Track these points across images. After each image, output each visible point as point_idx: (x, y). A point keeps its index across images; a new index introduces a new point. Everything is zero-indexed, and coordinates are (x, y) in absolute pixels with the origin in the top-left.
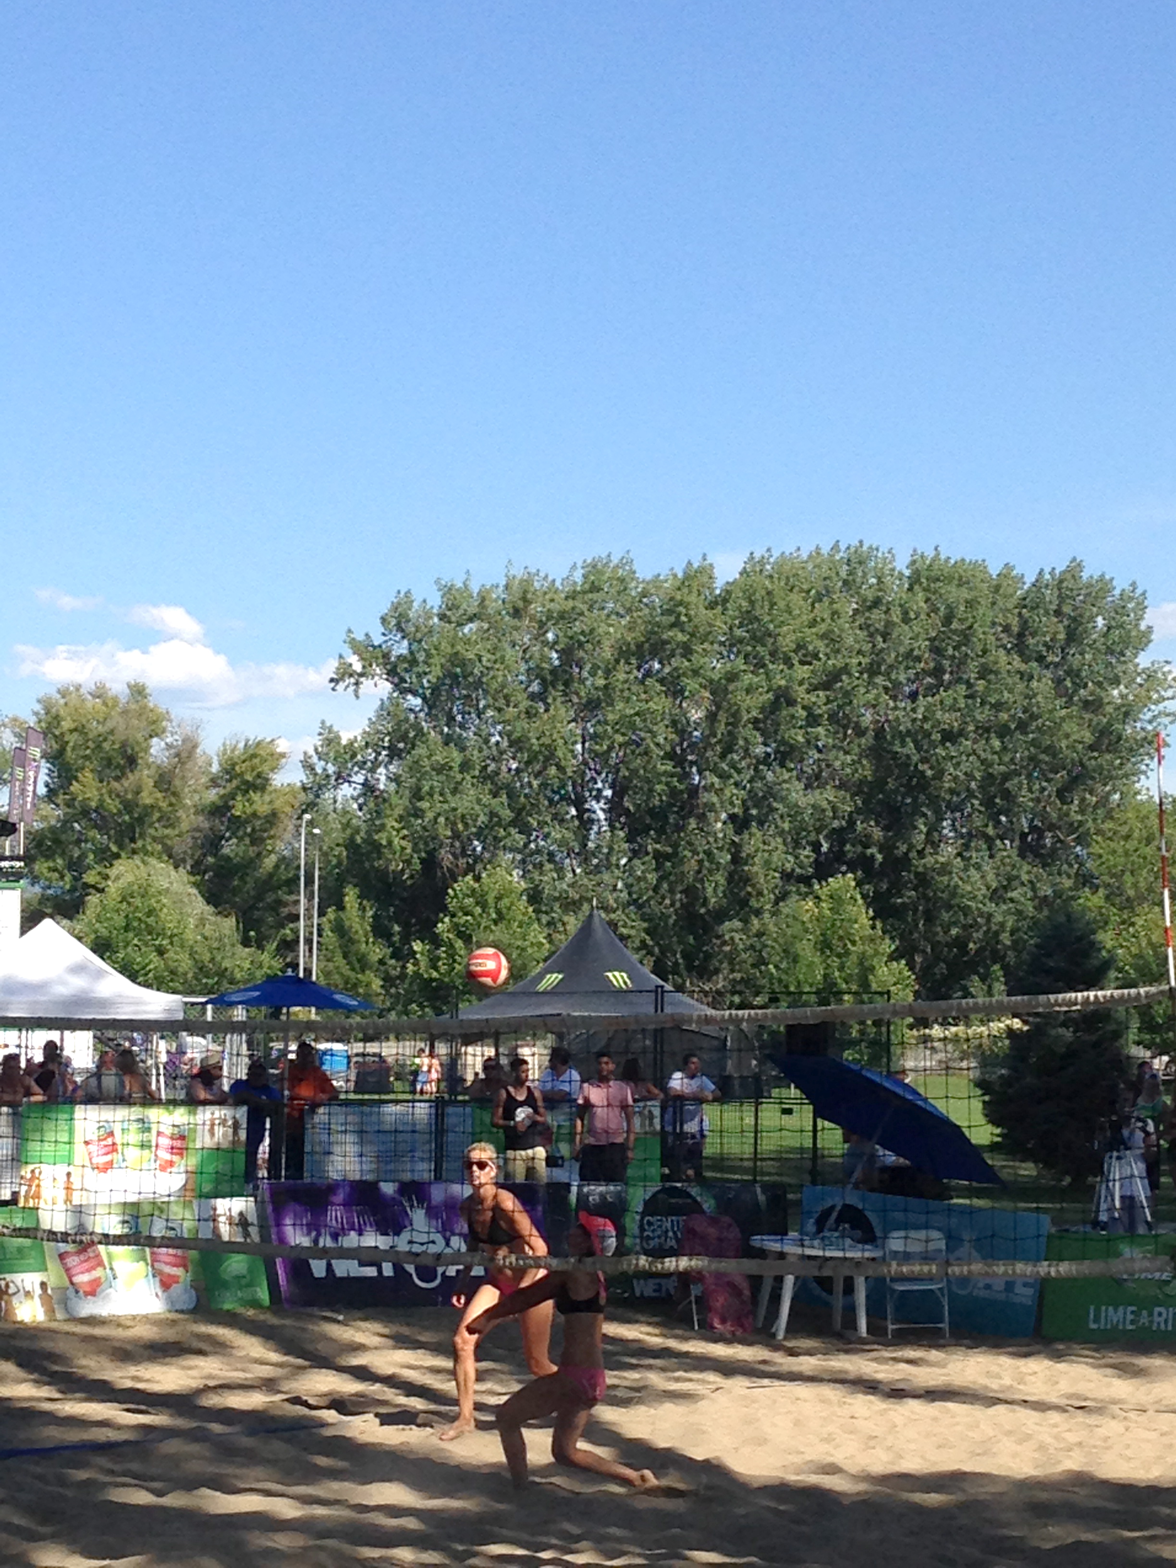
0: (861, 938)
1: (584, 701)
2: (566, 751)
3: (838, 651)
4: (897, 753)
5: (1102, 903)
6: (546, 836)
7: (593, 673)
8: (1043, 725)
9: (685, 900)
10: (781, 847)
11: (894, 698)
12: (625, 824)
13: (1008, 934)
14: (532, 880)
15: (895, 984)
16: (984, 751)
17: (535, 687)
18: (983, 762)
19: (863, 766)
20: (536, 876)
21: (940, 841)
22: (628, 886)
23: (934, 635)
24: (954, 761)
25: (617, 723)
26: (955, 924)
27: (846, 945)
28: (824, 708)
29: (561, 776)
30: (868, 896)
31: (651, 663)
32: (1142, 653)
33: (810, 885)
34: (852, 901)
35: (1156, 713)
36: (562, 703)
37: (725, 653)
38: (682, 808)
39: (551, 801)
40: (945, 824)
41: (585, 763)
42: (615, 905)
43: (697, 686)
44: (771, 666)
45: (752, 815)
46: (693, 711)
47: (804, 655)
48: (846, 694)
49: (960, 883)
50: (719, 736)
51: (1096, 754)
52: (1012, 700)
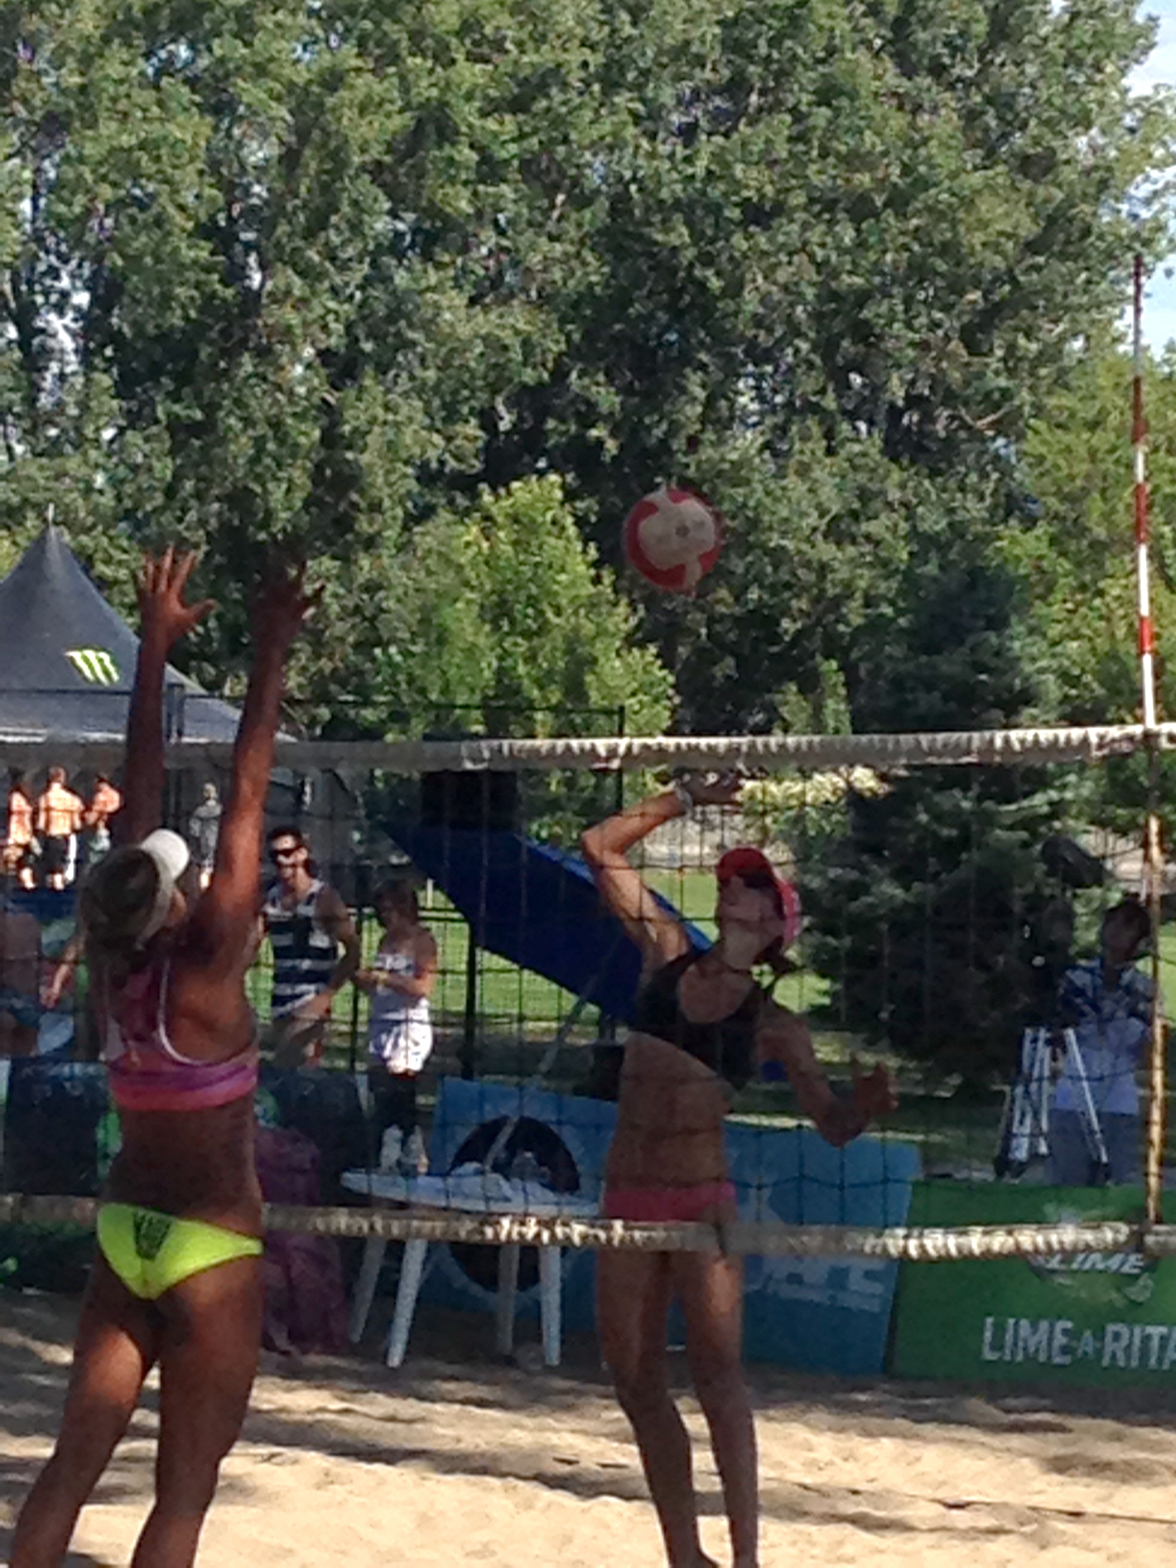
0: (572, 601)
1: (38, 116)
3: (542, 38)
4: (653, 242)
5: (1044, 548)
7: (57, 63)
8: (939, 201)
9: (227, 515)
10: (420, 417)
11: (651, 135)
12: (113, 359)
15: (633, 694)
16: (823, 245)
18: (822, 267)
19: (584, 264)
21: (731, 419)
22: (115, 482)
23: (730, 14)
24: (764, 263)
25: (102, 163)
26: (757, 580)
27: (541, 613)
28: (511, 146)
30: (588, 522)
31: (172, 47)
32: (1136, 67)
33: (475, 496)
34: (555, 530)
35: (1159, 186)
37: (320, 32)
38: (225, 334)
40: (741, 385)
41: (39, 239)
42: (90, 520)
43: (263, 96)
44: (410, 62)
45: (364, 353)
46: (254, 145)
47: (477, 43)
48: (557, 121)
49: (768, 501)
50: (303, 195)
51: (1041, 260)
52: (880, 148)
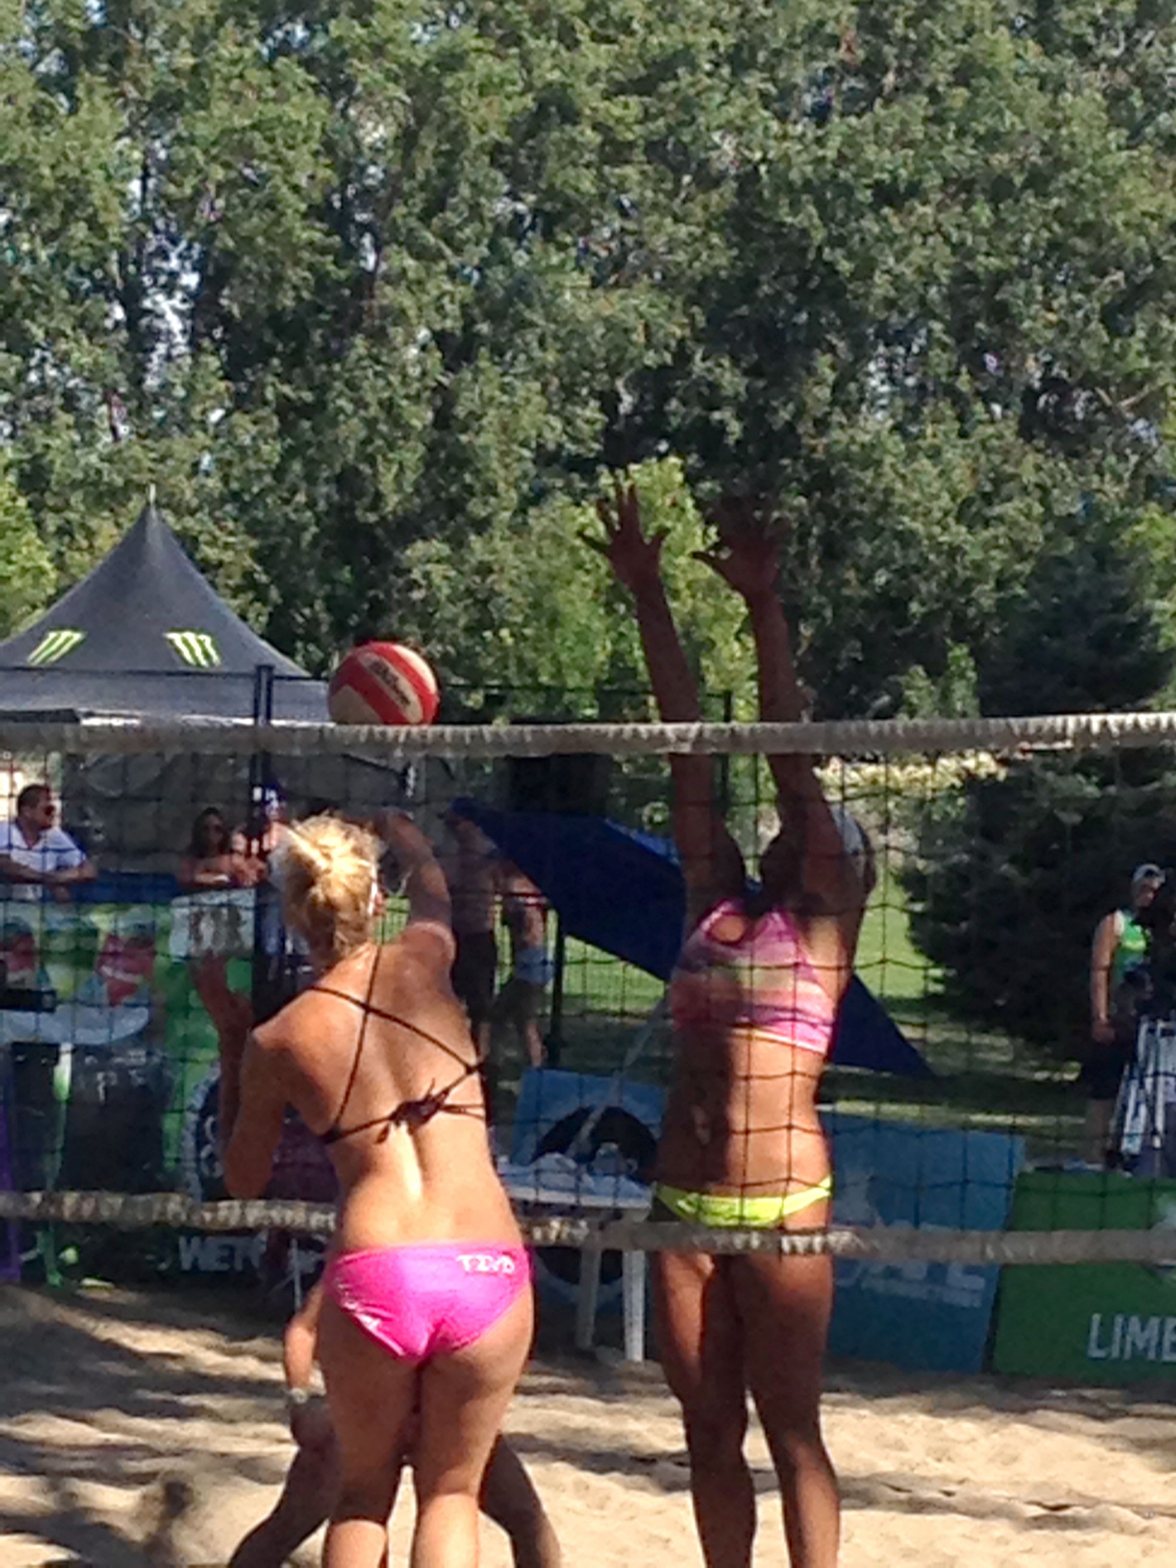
0: (689, 585)
1: (148, 97)
2: (106, 192)
3: (672, 19)
4: (783, 224)
6: (63, 359)
7: (170, 43)
8: (1081, 180)
9: (336, 497)
10: (537, 399)
11: (782, 117)
12: (222, 341)
13: (991, 584)
14: (29, 445)
16: (959, 227)
17: (51, 65)
18: (957, 248)
19: (712, 248)
20: (40, 438)
21: (862, 400)
22: (224, 465)
24: (897, 246)
25: (214, 144)
26: (885, 563)
28: (637, 128)
29: (97, 243)
31: (288, 27)
33: (591, 476)
34: (677, 512)
36: (106, 98)
37: (440, 13)
38: (339, 316)
39: (73, 289)
40: (872, 367)
41: (146, 218)
42: (195, 502)
43: (379, 76)
44: (532, 43)
45: (478, 335)
46: (370, 125)
47: (602, 24)
48: (686, 105)
49: (899, 486)
50: (420, 176)
52: (1019, 128)
